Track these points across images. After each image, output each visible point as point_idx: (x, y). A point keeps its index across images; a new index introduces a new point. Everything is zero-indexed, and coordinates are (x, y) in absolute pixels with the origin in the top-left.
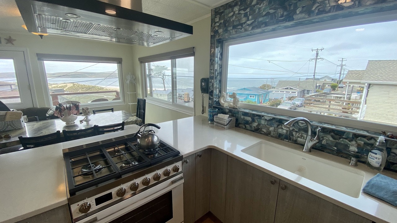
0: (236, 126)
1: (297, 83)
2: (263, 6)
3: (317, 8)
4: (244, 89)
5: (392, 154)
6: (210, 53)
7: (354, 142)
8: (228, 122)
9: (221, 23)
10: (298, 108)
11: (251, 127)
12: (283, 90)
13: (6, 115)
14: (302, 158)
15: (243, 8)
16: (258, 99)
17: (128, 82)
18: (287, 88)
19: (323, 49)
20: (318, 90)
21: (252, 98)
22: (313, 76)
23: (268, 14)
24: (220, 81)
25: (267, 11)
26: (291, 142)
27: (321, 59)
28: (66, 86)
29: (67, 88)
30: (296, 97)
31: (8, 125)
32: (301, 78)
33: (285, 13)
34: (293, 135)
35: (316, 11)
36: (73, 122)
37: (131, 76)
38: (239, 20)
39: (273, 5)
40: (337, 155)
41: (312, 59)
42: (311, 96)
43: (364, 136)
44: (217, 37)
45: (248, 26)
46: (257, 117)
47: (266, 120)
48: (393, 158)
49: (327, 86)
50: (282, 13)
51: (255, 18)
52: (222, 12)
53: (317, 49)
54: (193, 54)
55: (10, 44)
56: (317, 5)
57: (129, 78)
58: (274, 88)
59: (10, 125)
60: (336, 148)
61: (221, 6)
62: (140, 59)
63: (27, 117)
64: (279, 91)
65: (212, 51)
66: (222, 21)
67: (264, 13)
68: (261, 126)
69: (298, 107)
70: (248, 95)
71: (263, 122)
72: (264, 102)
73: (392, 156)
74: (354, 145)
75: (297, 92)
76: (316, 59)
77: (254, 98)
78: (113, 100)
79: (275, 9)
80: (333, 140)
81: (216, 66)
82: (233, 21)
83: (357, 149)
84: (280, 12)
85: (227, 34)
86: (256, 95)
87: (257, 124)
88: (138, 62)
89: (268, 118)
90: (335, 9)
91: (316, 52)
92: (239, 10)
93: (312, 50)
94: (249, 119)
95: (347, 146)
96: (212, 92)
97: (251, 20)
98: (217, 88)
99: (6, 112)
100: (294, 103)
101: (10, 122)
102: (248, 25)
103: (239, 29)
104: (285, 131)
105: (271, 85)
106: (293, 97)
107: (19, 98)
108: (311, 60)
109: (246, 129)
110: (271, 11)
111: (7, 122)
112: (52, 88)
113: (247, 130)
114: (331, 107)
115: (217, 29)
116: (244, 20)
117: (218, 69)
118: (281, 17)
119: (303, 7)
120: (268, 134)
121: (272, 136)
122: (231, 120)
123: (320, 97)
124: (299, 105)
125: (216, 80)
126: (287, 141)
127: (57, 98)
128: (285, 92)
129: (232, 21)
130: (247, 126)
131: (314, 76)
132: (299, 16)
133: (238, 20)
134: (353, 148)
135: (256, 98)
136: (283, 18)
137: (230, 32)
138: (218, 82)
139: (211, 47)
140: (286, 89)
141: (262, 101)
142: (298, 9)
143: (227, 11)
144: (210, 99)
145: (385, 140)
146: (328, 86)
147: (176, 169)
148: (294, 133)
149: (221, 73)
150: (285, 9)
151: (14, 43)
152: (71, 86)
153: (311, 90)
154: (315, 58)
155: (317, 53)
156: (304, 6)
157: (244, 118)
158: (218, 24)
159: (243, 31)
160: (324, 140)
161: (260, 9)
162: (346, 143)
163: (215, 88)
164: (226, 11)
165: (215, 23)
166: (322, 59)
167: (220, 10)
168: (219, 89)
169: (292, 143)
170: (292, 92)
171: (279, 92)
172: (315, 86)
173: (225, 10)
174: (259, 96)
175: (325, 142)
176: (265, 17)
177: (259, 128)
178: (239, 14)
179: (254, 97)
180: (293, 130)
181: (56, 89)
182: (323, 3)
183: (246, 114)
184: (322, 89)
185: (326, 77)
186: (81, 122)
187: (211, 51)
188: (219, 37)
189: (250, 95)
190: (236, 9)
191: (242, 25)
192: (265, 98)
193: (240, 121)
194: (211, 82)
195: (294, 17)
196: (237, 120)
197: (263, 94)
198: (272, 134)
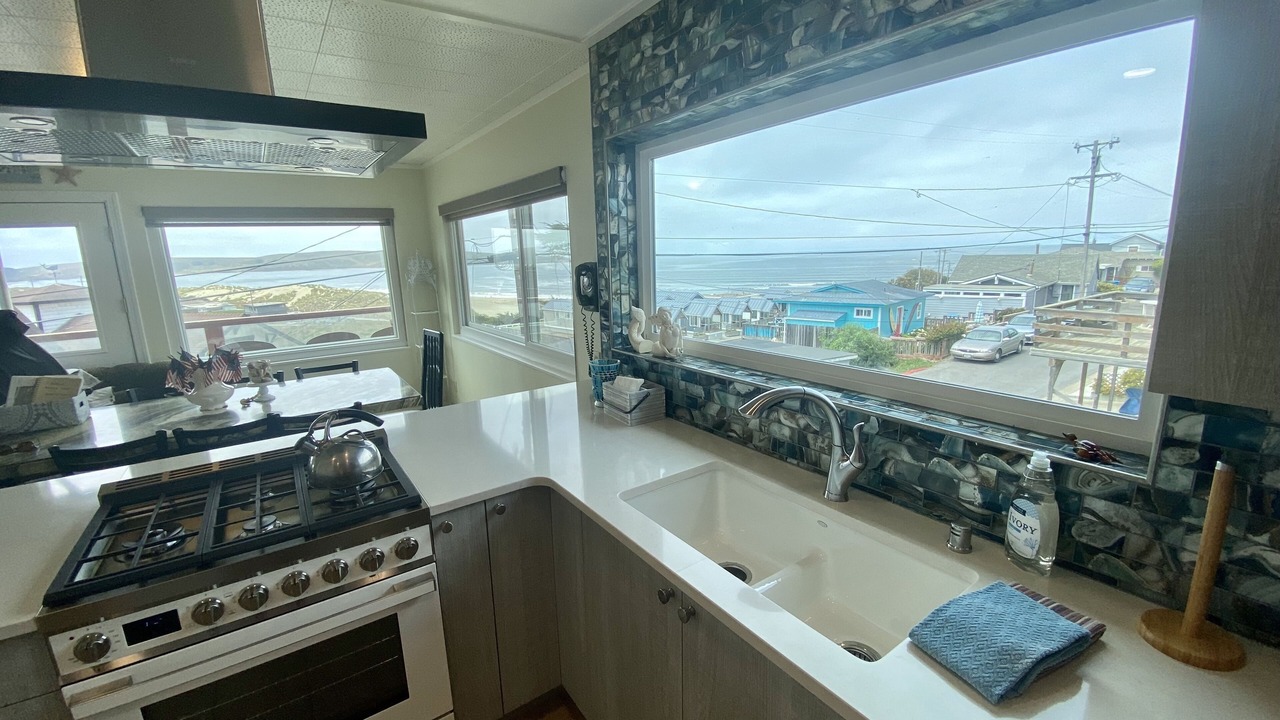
0: (668, 415)
1: (1027, 263)
2: (709, 28)
3: (844, 26)
4: (837, 287)
5: (1085, 515)
6: (595, 182)
7: (969, 471)
8: (634, 403)
9: (614, 90)
10: (1025, 348)
11: (704, 416)
12: (975, 289)
13: (34, 387)
14: (819, 522)
15: (662, 37)
16: (886, 321)
17: (412, 280)
18: (990, 282)
19: (1115, 140)
20: (1106, 285)
21: (863, 317)
22: (1083, 239)
23: (723, 51)
24: (634, 272)
25: (720, 45)
26: (806, 465)
27: (1109, 178)
28: (293, 295)
29: (295, 300)
30: (1022, 310)
31: (39, 415)
32: (1041, 243)
33: (765, 48)
34: (808, 445)
35: (842, 35)
36: (221, 406)
37: (420, 263)
38: (656, 77)
39: (732, 25)
40: (928, 515)
41: (1078, 178)
42: (1059, 307)
43: (998, 451)
44: (608, 136)
45: (677, 94)
46: (717, 386)
47: (738, 394)
48: (1092, 529)
49: (1139, 269)
50: (756, 47)
51: (692, 69)
52: (615, 55)
53: (1096, 144)
54: (561, 190)
55: (64, 185)
56: (843, 13)
57: (414, 268)
58: (944, 281)
59: (46, 415)
60: (921, 489)
61: (611, 37)
62: (442, 209)
63: (114, 390)
64: (962, 293)
65: (599, 178)
66: (616, 83)
67: (713, 52)
68: (728, 413)
69: (1027, 344)
70: (851, 306)
71: (732, 401)
72: (905, 332)
73: (1084, 523)
74: (972, 481)
75: (1024, 294)
76: (1093, 177)
77: (871, 317)
78: (373, 336)
79: (740, 35)
80: (913, 462)
81: (612, 224)
82: (642, 81)
83: (981, 491)
84: (753, 44)
85: (629, 123)
86: (876, 307)
87: (719, 407)
88: (438, 220)
89: (743, 389)
90: (890, 25)
91: (1091, 155)
92: (654, 47)
93: (1078, 148)
94: (698, 390)
95: (952, 484)
96: (607, 306)
97: (685, 74)
98: (621, 294)
99: (37, 379)
100: (1011, 331)
101: (46, 407)
102: (679, 92)
103: (657, 105)
104: (787, 432)
105: (936, 270)
106: (1010, 311)
107: (95, 336)
108: (1072, 181)
109: (692, 423)
110: (731, 44)
111: (35, 405)
112: (253, 302)
113: (697, 426)
114: (1133, 342)
115: (605, 109)
116: (666, 75)
117: (623, 233)
118: (757, 59)
119: (807, 25)
120: (746, 440)
121: (756, 448)
122: (647, 396)
123: (1098, 308)
124: (1028, 339)
125: (617, 269)
126: (795, 462)
127: (220, 334)
128: (981, 296)
129: (638, 80)
130: (696, 413)
131: (1087, 235)
132: (799, 52)
133: (653, 76)
134: (970, 493)
135: (876, 316)
136: (760, 64)
137: (637, 116)
138: (625, 273)
139: (598, 166)
140: (984, 283)
141: (898, 326)
142: (795, 32)
143: (626, 50)
144: (603, 328)
145: (1054, 464)
146: (1144, 268)
147: (407, 550)
148: (810, 437)
149: (634, 247)
150: (763, 34)
151: (76, 179)
152: (308, 296)
153: (1078, 286)
154: (1090, 174)
155: (1093, 158)
156: (810, 19)
157: (687, 389)
158: (606, 93)
159: (668, 112)
160: (890, 463)
161: (702, 37)
162: (948, 473)
163: (616, 294)
164: (623, 49)
165: (601, 89)
166: (1117, 176)
167: (608, 48)
168: (630, 297)
169: (808, 469)
170: (1006, 295)
171: (961, 295)
172: (1091, 269)
173: (621, 47)
174: (887, 309)
175: (892, 469)
176: (716, 64)
177: (724, 421)
178: (654, 56)
179: (869, 314)
180: (807, 426)
181: (265, 304)
182: (857, 8)
183: (691, 376)
184: (1122, 281)
185: (1137, 240)
186: (246, 403)
187: (596, 178)
188: (611, 133)
189: (856, 309)
190: (646, 41)
191: (661, 91)
192: (911, 317)
193: (678, 399)
194: (601, 276)
195: (788, 59)
196: (669, 395)
197: (903, 302)
198: (756, 442)
